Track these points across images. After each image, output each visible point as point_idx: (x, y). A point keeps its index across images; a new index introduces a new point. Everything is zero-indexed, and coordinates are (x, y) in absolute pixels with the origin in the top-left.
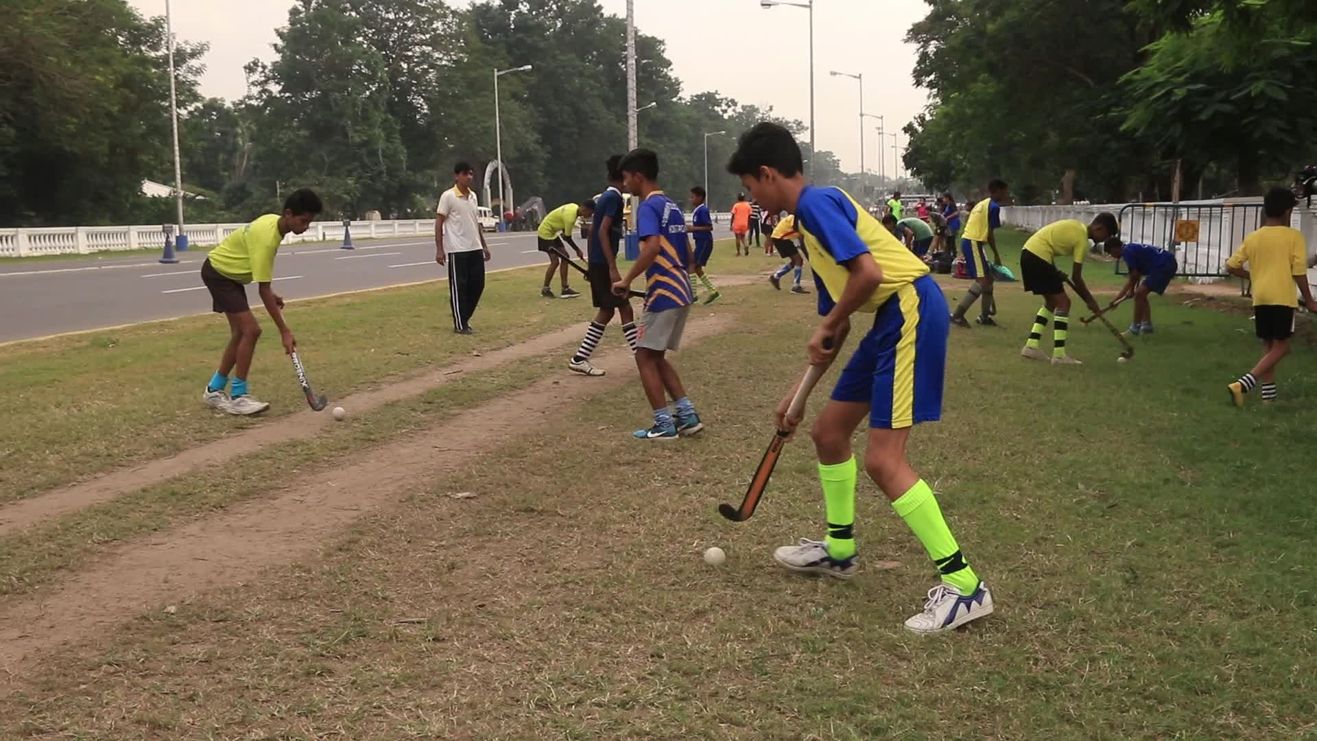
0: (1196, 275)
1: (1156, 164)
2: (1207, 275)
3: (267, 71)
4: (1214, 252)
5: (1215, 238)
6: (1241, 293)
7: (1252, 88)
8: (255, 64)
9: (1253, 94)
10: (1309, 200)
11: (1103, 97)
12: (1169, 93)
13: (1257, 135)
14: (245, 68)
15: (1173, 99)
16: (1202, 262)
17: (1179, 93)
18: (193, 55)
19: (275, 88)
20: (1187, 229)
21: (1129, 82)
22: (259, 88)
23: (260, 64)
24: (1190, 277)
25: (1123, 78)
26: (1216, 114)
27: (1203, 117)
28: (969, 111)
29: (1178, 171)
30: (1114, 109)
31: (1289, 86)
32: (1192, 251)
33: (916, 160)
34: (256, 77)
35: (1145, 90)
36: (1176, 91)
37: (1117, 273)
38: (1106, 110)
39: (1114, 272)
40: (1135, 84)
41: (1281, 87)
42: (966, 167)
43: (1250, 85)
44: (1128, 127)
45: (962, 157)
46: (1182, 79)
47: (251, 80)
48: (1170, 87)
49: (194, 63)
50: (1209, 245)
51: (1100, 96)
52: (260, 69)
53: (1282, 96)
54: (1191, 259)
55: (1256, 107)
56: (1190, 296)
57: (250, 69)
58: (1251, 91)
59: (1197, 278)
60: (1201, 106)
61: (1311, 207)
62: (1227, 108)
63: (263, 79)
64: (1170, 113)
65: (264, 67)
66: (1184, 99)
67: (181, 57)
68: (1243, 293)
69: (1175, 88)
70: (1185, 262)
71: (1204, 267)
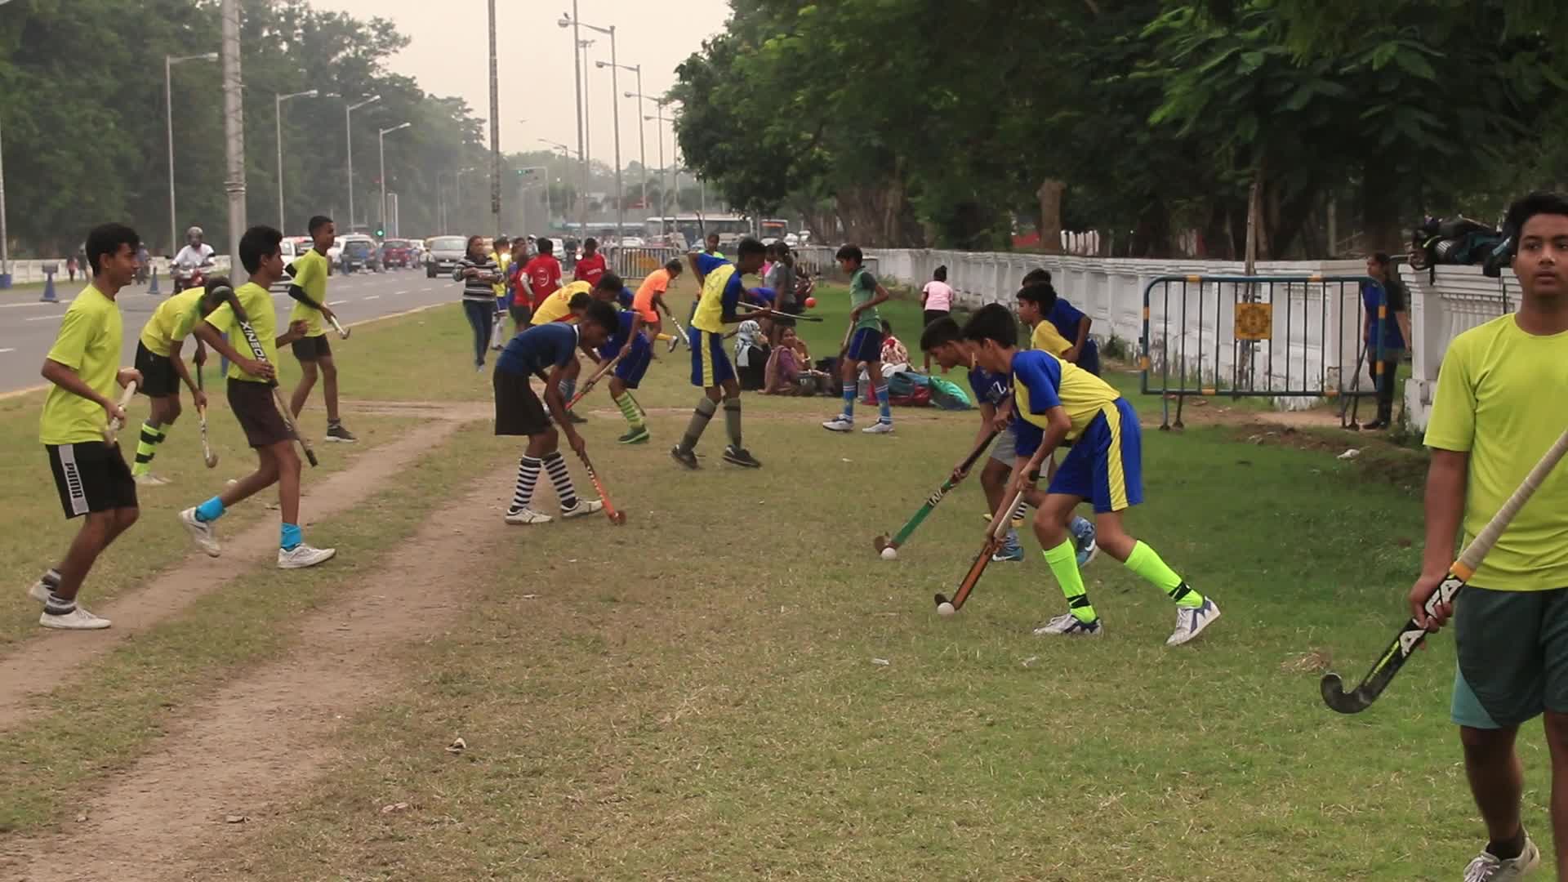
0: (1288, 393)
1: (1226, 175)
2: (1305, 393)
4: (1314, 354)
5: (1314, 330)
6: (1340, 424)
7: (1375, 54)
9: (1375, 67)
10: (1432, 272)
11: (1118, 39)
12: (1234, 58)
13: (1387, 139)
15: (1241, 71)
16: (1297, 374)
17: (1250, 61)
20: (1253, 318)
21: (1164, 33)
24: (1276, 398)
25: (1152, 27)
26: (1317, 99)
27: (1294, 105)
28: (838, 46)
29: (1252, 205)
30: (1139, 64)
31: (1438, 54)
32: (1279, 353)
33: (711, 143)
35: (1195, 50)
36: (1244, 56)
37: (1145, 392)
38: (1125, 67)
39: (1139, 391)
40: (1176, 38)
41: (1425, 55)
42: (820, 157)
43: (1372, 49)
44: (1164, 118)
45: (811, 136)
46: (1256, 33)
48: (1233, 50)
50: (1305, 344)
51: (1113, 36)
53: (1427, 72)
54: (1279, 367)
55: (1383, 89)
56: (1261, 428)
58: (1371, 62)
59: (1288, 398)
60: (1289, 85)
61: (1434, 284)
62: (1335, 89)
64: (1236, 97)
66: (1259, 71)
68: (1344, 423)
69: (1246, 50)
70: (1269, 373)
71: (1299, 382)
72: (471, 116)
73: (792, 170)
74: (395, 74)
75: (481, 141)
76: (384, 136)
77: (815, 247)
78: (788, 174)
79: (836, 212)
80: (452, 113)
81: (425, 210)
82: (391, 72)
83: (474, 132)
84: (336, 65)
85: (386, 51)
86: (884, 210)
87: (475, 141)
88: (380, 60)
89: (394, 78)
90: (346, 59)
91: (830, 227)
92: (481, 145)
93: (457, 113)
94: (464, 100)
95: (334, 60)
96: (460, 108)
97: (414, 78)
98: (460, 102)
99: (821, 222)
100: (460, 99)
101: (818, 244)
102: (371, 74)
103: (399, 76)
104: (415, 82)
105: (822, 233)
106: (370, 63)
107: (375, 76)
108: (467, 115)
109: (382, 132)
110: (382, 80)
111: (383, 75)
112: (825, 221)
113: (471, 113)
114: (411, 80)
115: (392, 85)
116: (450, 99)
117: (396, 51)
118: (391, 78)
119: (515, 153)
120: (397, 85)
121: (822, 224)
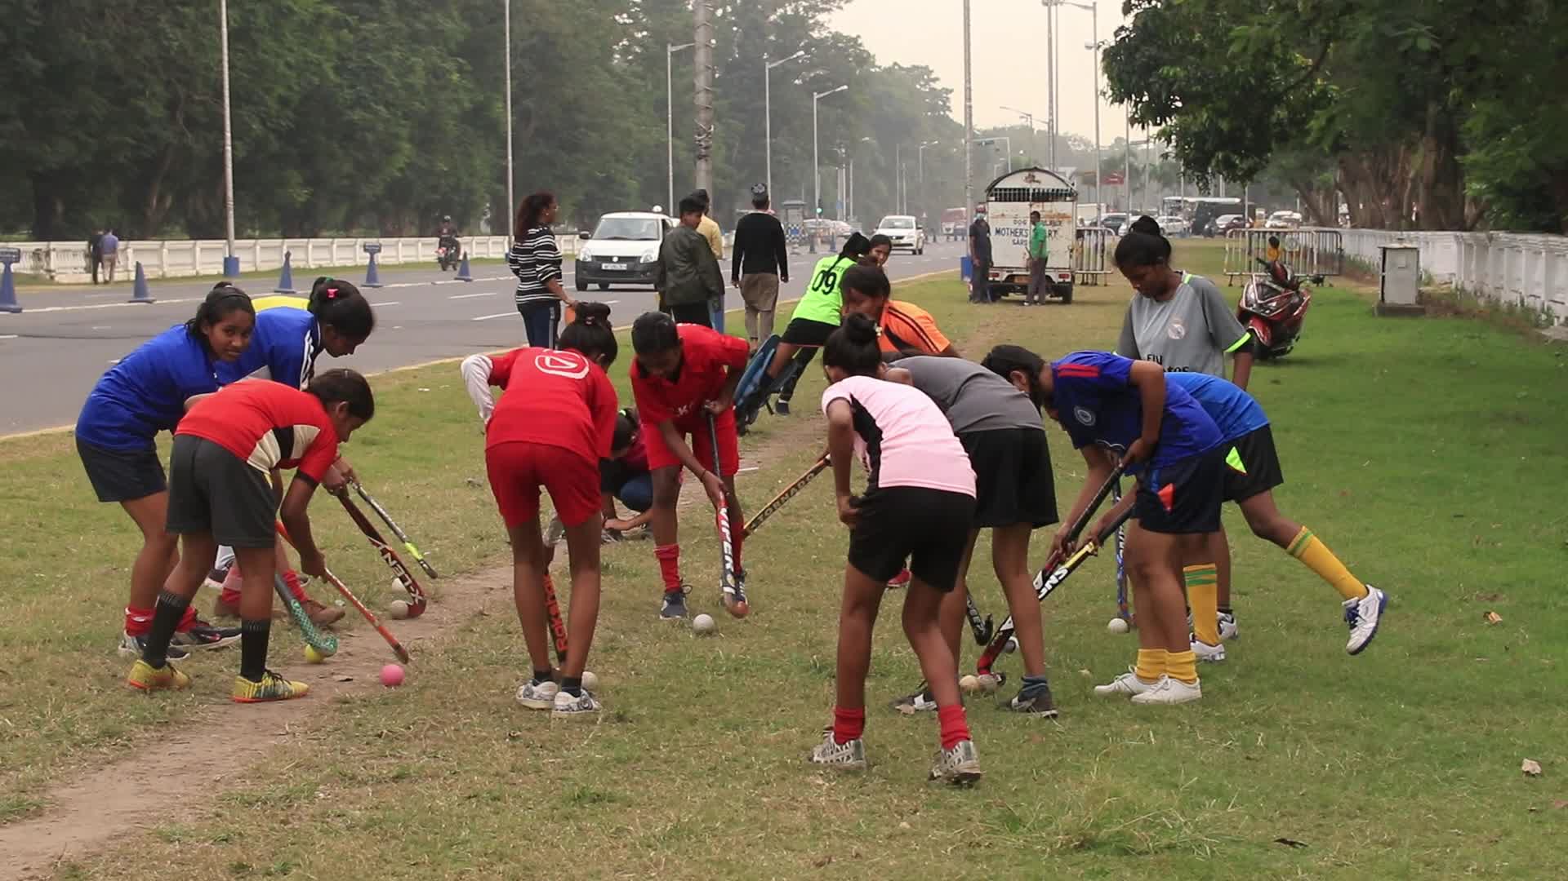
72: (937, 86)
73: (1281, 113)
74: (837, 33)
75: (947, 113)
76: (818, 99)
77: (1313, 229)
78: (1274, 119)
79: (1338, 186)
80: (918, 83)
81: (882, 186)
82: (833, 31)
83: (941, 103)
84: (775, 23)
85: (828, 7)
86: (1403, 182)
87: (942, 113)
88: (821, 17)
89: (837, 37)
90: (784, 17)
91: (1331, 204)
92: (948, 116)
93: (922, 83)
94: (931, 69)
95: (772, 18)
96: (926, 77)
97: (859, 36)
98: (926, 70)
99: (1320, 200)
100: (926, 68)
101: (1315, 225)
102: (811, 33)
103: (841, 35)
104: (860, 41)
105: (1322, 213)
106: (811, 21)
107: (815, 34)
108: (933, 85)
109: (816, 96)
110: (822, 41)
111: (825, 34)
112: (1325, 199)
113: (937, 82)
114: (855, 40)
115: (834, 46)
116: (915, 67)
117: (840, 8)
118: (833, 37)
119: (991, 128)
120: (840, 45)
121: (1321, 202)
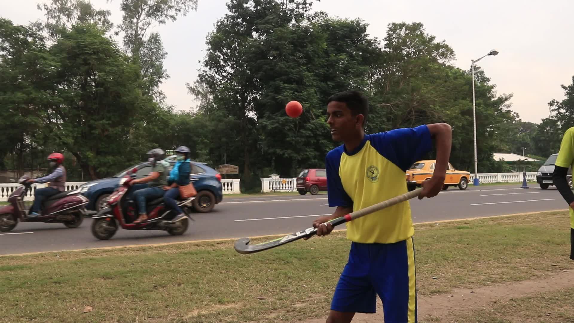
3: (559, 104)
8: (553, 101)
14: (548, 104)
18: (506, 99)
19: (562, 111)
22: (556, 112)
23: (556, 102)
34: (554, 107)
47: (552, 109)
49: (507, 103)
52: (556, 104)
57: (551, 104)
63: (557, 108)
65: (558, 103)
67: (501, 101)
